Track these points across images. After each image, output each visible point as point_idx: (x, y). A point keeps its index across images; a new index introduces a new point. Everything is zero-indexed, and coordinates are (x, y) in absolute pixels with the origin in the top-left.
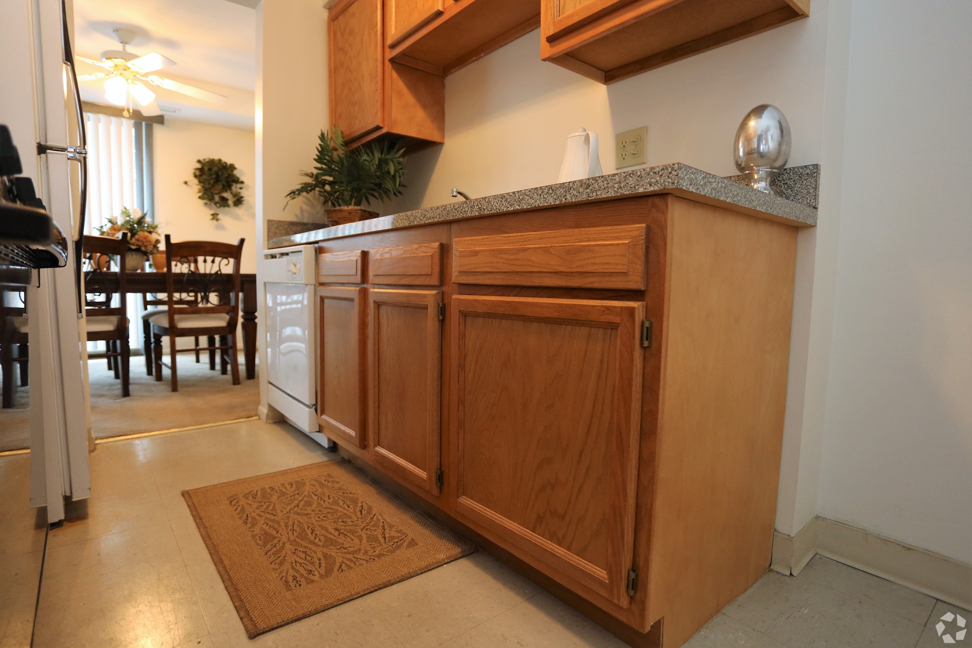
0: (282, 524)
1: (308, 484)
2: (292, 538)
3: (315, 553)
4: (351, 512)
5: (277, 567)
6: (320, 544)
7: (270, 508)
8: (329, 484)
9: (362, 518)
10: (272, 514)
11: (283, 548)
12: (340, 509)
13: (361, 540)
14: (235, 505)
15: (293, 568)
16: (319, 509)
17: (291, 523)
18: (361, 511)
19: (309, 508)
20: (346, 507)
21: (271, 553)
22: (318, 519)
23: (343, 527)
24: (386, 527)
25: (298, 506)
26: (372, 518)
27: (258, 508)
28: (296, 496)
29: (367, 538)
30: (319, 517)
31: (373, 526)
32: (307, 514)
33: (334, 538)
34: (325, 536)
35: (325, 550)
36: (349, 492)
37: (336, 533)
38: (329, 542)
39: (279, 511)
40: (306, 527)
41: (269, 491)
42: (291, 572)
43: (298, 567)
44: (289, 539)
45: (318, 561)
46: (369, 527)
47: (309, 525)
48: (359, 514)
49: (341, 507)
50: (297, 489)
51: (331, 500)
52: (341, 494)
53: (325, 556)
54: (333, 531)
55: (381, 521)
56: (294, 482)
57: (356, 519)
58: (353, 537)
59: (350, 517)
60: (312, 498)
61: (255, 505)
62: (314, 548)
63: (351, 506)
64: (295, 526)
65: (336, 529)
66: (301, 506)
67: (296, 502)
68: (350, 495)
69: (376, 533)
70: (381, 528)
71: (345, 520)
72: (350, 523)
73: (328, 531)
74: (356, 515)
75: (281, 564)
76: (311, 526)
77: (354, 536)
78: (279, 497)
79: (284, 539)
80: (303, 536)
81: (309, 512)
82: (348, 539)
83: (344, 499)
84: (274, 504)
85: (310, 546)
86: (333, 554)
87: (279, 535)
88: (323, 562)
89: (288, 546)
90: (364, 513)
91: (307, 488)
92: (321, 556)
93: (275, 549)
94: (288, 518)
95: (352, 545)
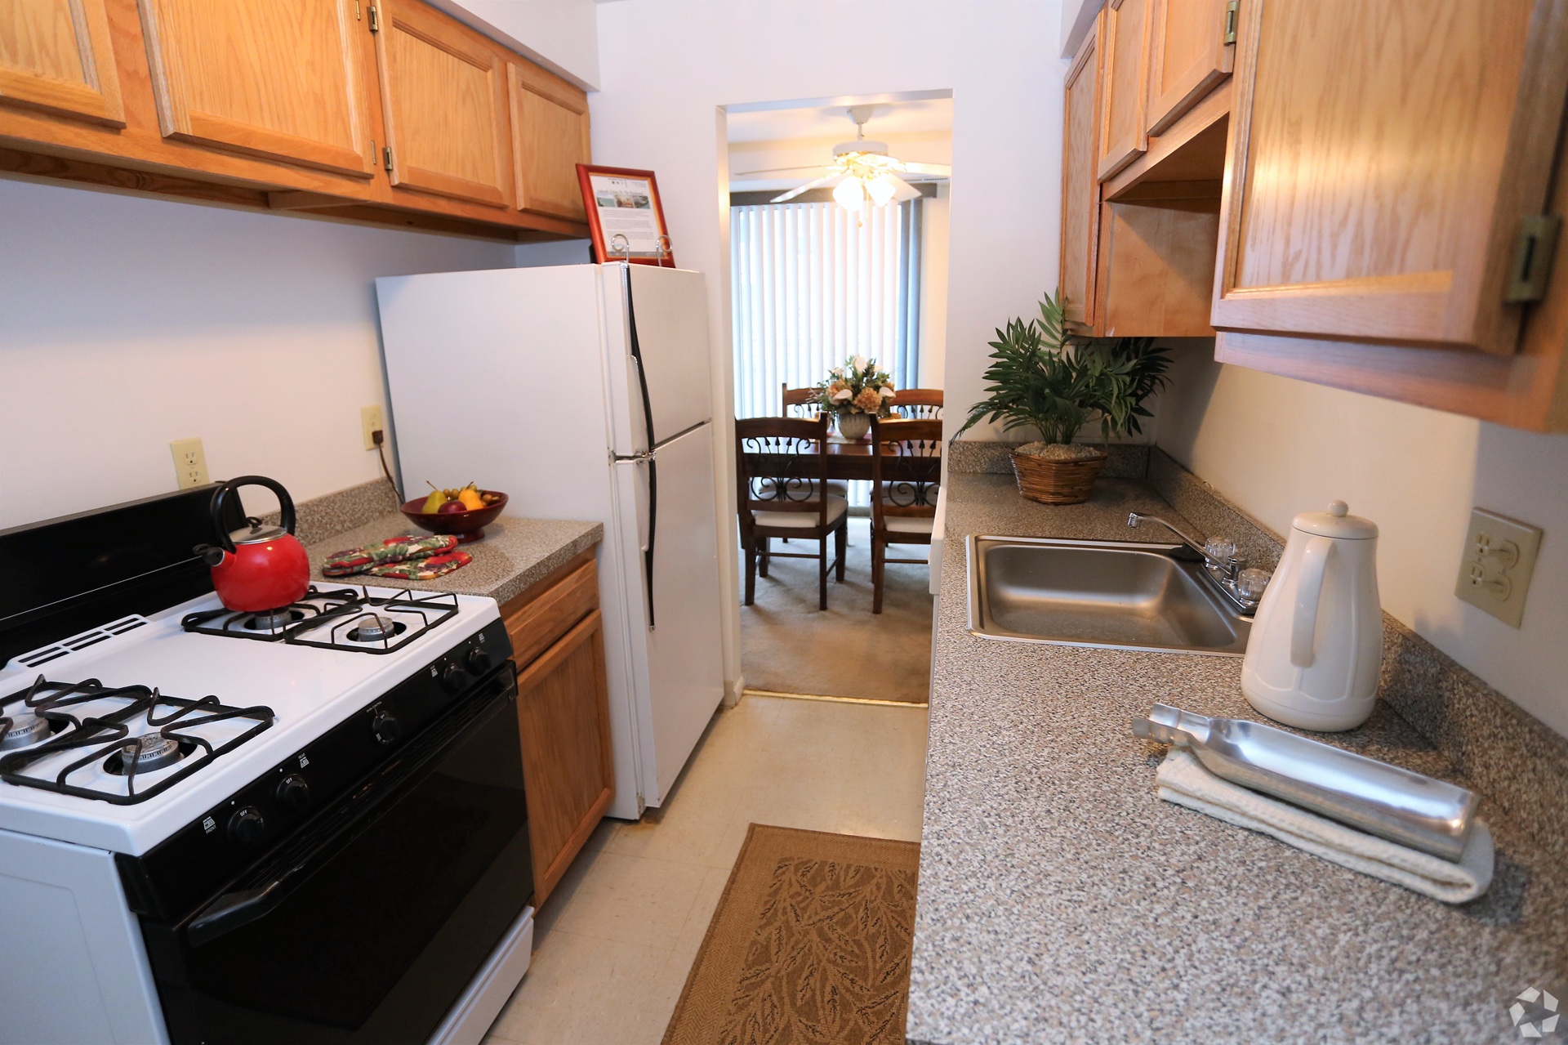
0: (793, 940)
1: (874, 881)
2: (783, 973)
3: (782, 1015)
4: (874, 968)
5: (733, 1009)
6: (799, 1003)
7: (803, 905)
8: (897, 897)
9: (876, 989)
10: (797, 915)
11: (763, 982)
12: (869, 955)
13: (842, 1028)
14: (777, 877)
15: (744, 1025)
16: (847, 938)
17: (801, 946)
18: (888, 974)
19: (839, 931)
20: (878, 955)
21: (747, 982)
22: (832, 956)
23: (843, 991)
24: (888, 1026)
25: (831, 918)
26: (887, 998)
27: (792, 897)
28: (846, 897)
29: (852, 1030)
30: (835, 954)
31: (875, 1013)
32: (829, 940)
33: (819, 1005)
34: (814, 995)
35: (794, 1018)
36: (906, 926)
37: (828, 997)
38: (809, 1010)
39: (806, 916)
40: (810, 962)
41: (827, 868)
42: (738, 1031)
43: (749, 1028)
44: (779, 972)
45: (772, 1030)
46: (869, 1011)
47: (815, 962)
48: (882, 977)
49: (873, 951)
50: (857, 885)
51: (872, 930)
52: (894, 924)
53: (788, 1026)
54: (828, 989)
55: (894, 1010)
56: (862, 869)
57: (870, 982)
58: (838, 1015)
59: (866, 980)
60: (857, 913)
61: (796, 888)
62: (787, 1007)
63: (884, 958)
64: (801, 954)
65: (834, 990)
66: (835, 920)
67: (836, 909)
68: (903, 934)
69: (866, 1028)
70: (881, 1024)
71: (856, 979)
72: (857, 989)
73: (823, 986)
74: (874, 979)
75: (741, 1008)
76: (815, 966)
77: (841, 1015)
78: (828, 888)
79: (773, 971)
80: (792, 977)
81: (834, 937)
82: (830, 1019)
83: (888, 937)
84: (813, 899)
85: (787, 1000)
86: (796, 1032)
87: (774, 958)
88: (776, 1036)
89: (768, 984)
90: (889, 979)
91: (868, 890)
92: (782, 1026)
93: (753, 980)
94: (807, 933)
95: (824, 1032)
